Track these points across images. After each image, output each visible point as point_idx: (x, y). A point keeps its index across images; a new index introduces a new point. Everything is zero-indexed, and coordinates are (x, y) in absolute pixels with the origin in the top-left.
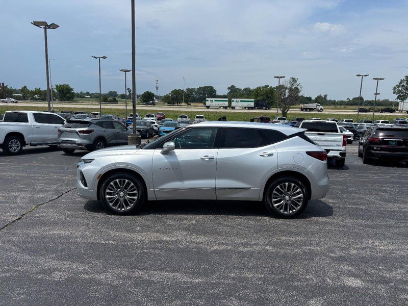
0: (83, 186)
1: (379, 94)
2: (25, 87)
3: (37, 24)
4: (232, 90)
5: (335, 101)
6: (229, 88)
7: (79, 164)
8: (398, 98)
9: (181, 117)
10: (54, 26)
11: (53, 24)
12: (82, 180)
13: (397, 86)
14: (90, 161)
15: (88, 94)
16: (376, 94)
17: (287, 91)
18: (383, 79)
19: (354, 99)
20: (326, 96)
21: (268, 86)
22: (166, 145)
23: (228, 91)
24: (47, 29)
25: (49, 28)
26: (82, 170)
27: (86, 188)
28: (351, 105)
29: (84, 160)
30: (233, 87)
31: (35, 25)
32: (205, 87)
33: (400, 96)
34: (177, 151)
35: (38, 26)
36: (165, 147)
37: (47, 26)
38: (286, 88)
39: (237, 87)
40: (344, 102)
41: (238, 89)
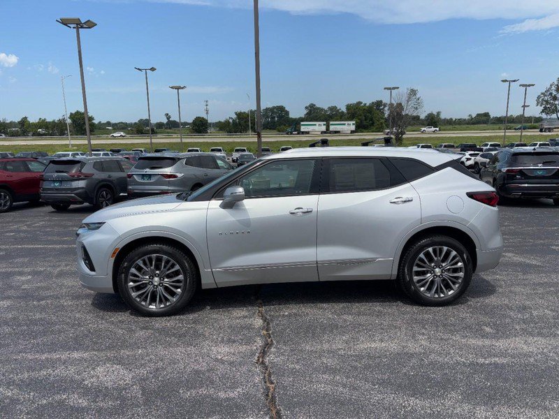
0: (87, 270)
1: (528, 106)
2: (26, 118)
3: (65, 22)
4: (310, 111)
5: (451, 119)
6: (306, 108)
7: (80, 231)
8: (543, 111)
9: (237, 151)
10: (90, 25)
11: (89, 21)
12: (85, 260)
13: (542, 94)
14: (98, 226)
15: (108, 124)
16: (524, 106)
17: (386, 109)
18: (533, 85)
19: (478, 115)
20: (439, 113)
21: (361, 103)
22: (229, 191)
23: (305, 112)
24: (80, 29)
25: (82, 27)
26: (85, 242)
27: (93, 273)
28: (473, 124)
29: (87, 225)
30: (312, 106)
31: (62, 23)
32: (274, 108)
33: (545, 108)
34: (248, 203)
35: (66, 25)
36: (229, 196)
37: (79, 25)
38: (385, 105)
39: (318, 106)
40: (465, 120)
41: (319, 108)
